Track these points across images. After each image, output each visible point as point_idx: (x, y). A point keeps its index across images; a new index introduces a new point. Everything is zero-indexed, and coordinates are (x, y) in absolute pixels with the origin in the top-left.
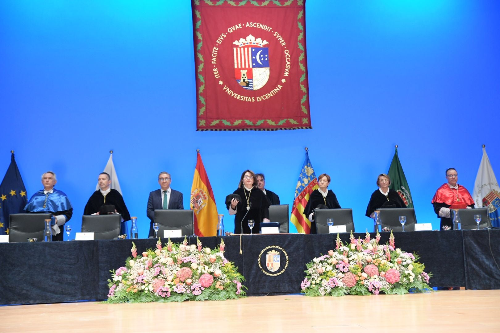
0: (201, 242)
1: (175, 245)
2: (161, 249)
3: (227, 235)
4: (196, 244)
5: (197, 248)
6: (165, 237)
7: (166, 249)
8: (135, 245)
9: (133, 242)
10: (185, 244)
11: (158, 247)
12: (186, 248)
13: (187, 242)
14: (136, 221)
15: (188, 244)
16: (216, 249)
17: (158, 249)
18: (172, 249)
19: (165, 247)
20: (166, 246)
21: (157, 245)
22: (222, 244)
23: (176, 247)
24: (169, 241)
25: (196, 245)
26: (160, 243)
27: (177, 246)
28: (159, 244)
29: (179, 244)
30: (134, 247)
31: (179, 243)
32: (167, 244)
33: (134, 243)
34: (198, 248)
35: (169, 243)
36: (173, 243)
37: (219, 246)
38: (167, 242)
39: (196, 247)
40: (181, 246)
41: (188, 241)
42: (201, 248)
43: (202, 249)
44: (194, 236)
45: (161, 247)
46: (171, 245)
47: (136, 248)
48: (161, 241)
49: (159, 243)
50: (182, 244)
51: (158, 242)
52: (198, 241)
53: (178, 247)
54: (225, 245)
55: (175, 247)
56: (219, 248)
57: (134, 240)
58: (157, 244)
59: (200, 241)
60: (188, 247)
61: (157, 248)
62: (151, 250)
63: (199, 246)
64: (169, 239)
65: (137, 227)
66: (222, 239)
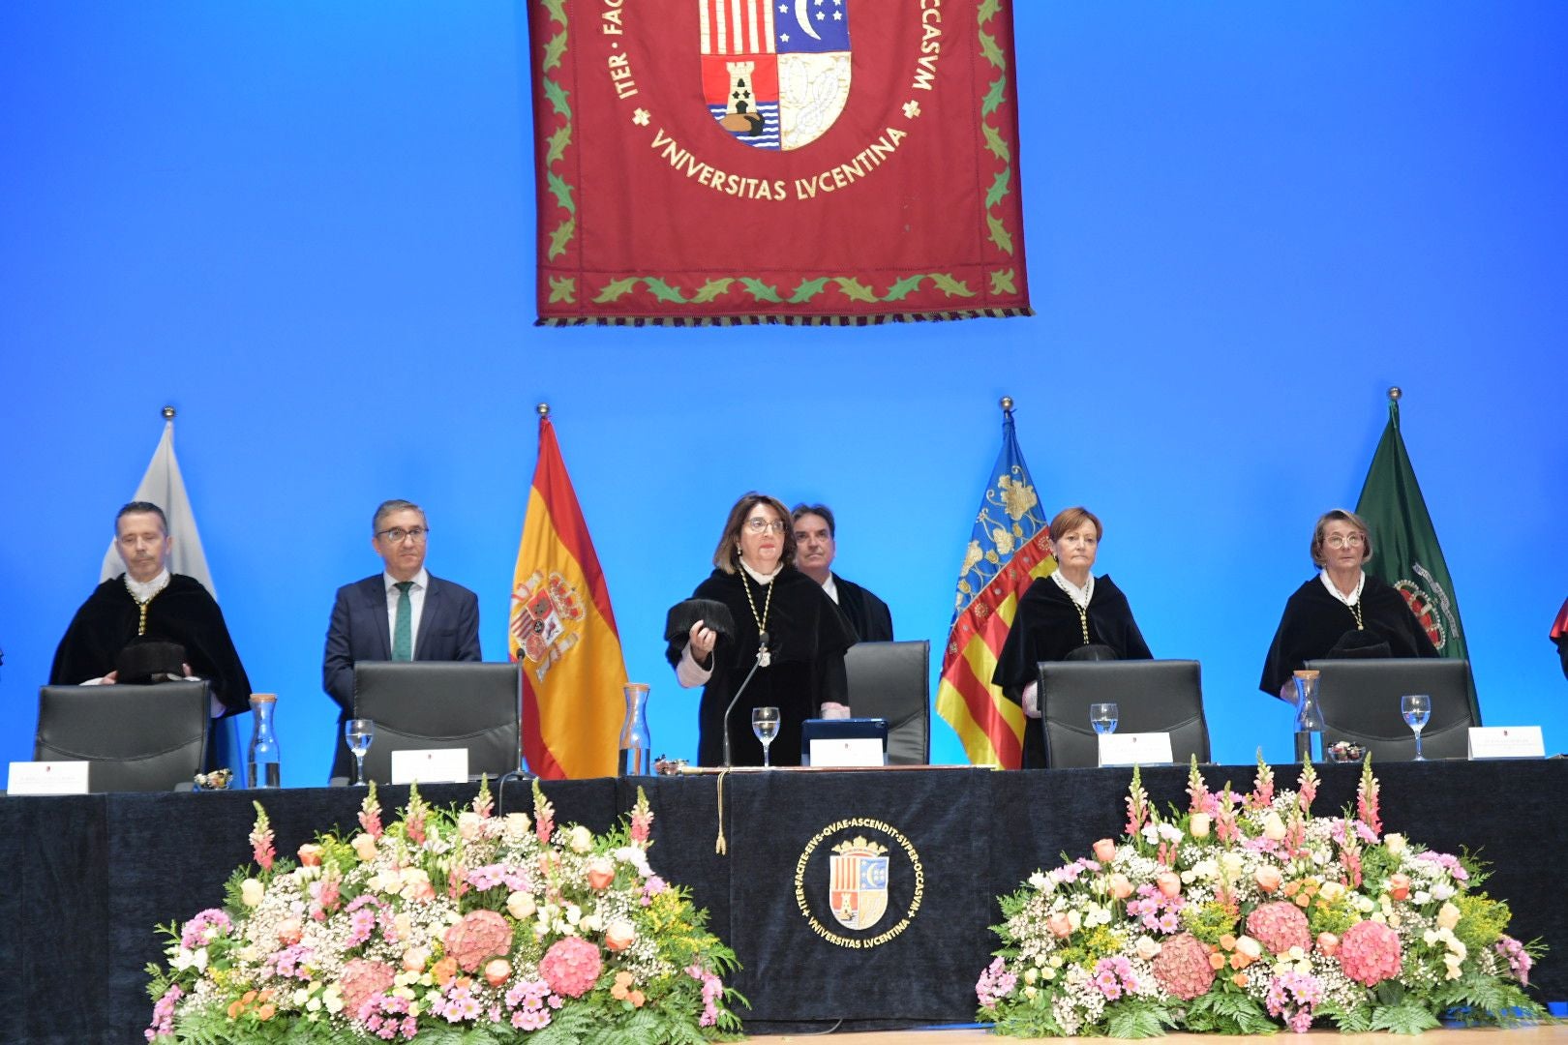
0: (550, 804)
1: (441, 816)
2: (380, 830)
3: (664, 773)
4: (529, 809)
5: (533, 828)
6: (398, 778)
7: (401, 831)
8: (267, 814)
9: (256, 804)
10: (482, 811)
11: (364, 825)
12: (485, 826)
13: (492, 804)
14: (272, 712)
15: (493, 813)
16: (613, 830)
17: (364, 831)
18: (427, 830)
19: (396, 824)
20: (400, 819)
21: (360, 814)
22: (642, 811)
23: (442, 822)
24: (415, 798)
25: (531, 816)
26: (376, 805)
27: (446, 817)
28: (371, 810)
29: (457, 811)
30: (262, 822)
31: (458, 809)
32: (406, 812)
33: (263, 804)
34: (540, 827)
35: (415, 806)
36: (431, 808)
37: (630, 820)
38: (405, 802)
39: (529, 823)
40: (464, 817)
41: (495, 800)
42: (551, 827)
43: (555, 830)
44: (520, 778)
45: (379, 824)
46: (422, 816)
47: (270, 827)
48: (380, 799)
49: (370, 805)
50: (471, 810)
51: (364, 805)
52: (540, 801)
53: (453, 823)
54: (651, 814)
55: (438, 826)
56: (626, 829)
57: (260, 795)
58: (361, 809)
59: (544, 799)
60: (496, 825)
61: (360, 826)
62: (334, 835)
63: (543, 819)
64: (413, 788)
65: (274, 737)
66: (640, 789)
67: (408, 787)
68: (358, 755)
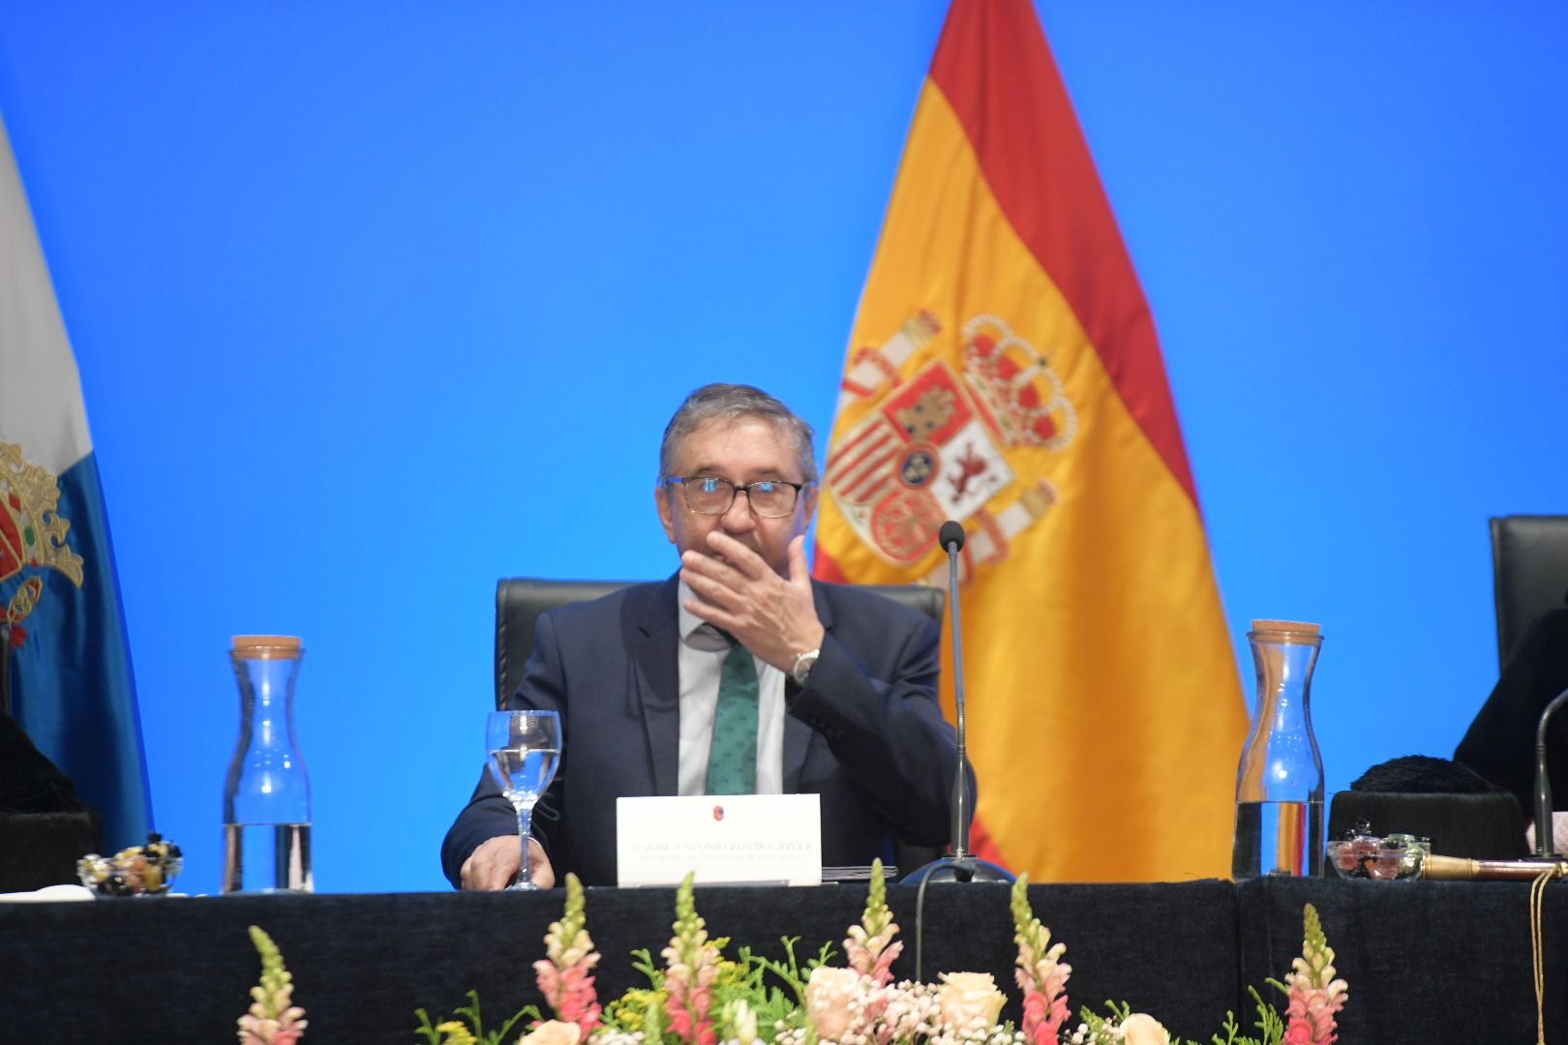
0: (1059, 948)
1: (758, 975)
2: (592, 1015)
3: (1365, 873)
4: (1002, 964)
5: (1012, 1013)
6: (634, 870)
7: (652, 1014)
8: (288, 966)
9: (258, 935)
10: (872, 964)
11: (552, 998)
12: (883, 1005)
13: (898, 946)
14: (290, 684)
15: (900, 971)
16: (1232, 1029)
17: (549, 1014)
18: (726, 1013)
19: (635, 995)
20: (646, 983)
21: (542, 966)
22: (1315, 975)
23: (761, 993)
24: (690, 926)
25: (1006, 982)
26: (584, 941)
27: (771, 980)
28: (571, 955)
29: (802, 964)
30: (275, 985)
31: (805, 957)
32: (661, 964)
33: (276, 938)
34: (1033, 1011)
35: (688, 947)
36: (729, 954)
37: (1281, 1003)
38: (667, 935)
39: (1001, 999)
40: (823, 981)
41: (904, 935)
42: (1062, 1012)
43: (1073, 1024)
44: (964, 875)
45: (591, 994)
46: (707, 975)
47: (295, 1000)
48: (593, 926)
49: (568, 943)
50: (840, 960)
51: (554, 941)
52: (1032, 935)
53: (793, 997)
54: (1342, 985)
55: (752, 1002)
56: (1268, 1021)
57: (266, 911)
58: (542, 952)
59: (1044, 935)
60: (908, 1005)
61: (541, 1001)
62: (469, 1025)
63: (1041, 989)
64: (685, 900)
65: (295, 757)
66: (1311, 914)
67: (668, 895)
68: (518, 807)
